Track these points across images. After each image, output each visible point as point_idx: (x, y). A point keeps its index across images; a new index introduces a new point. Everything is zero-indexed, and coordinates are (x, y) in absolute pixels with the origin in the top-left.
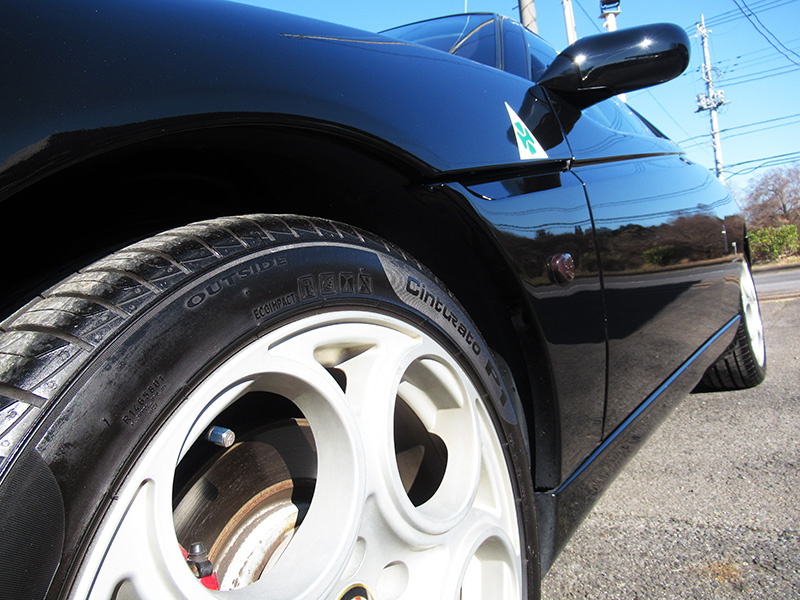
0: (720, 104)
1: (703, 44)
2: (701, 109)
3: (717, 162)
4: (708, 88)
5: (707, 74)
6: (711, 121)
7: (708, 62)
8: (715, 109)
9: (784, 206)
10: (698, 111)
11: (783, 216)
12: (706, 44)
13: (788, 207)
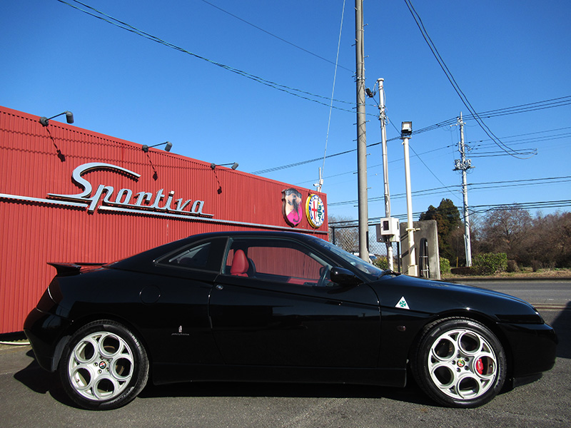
0: (469, 167)
1: (460, 130)
2: (457, 169)
3: (465, 204)
4: (462, 156)
5: (462, 148)
6: (463, 177)
7: (463, 141)
8: (465, 170)
9: (507, 231)
10: (455, 170)
11: (506, 238)
12: (462, 130)
13: (510, 232)
